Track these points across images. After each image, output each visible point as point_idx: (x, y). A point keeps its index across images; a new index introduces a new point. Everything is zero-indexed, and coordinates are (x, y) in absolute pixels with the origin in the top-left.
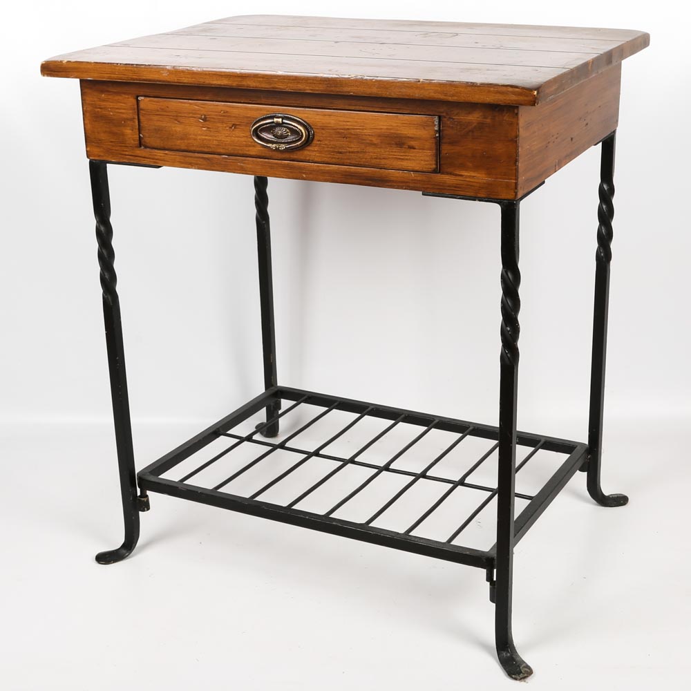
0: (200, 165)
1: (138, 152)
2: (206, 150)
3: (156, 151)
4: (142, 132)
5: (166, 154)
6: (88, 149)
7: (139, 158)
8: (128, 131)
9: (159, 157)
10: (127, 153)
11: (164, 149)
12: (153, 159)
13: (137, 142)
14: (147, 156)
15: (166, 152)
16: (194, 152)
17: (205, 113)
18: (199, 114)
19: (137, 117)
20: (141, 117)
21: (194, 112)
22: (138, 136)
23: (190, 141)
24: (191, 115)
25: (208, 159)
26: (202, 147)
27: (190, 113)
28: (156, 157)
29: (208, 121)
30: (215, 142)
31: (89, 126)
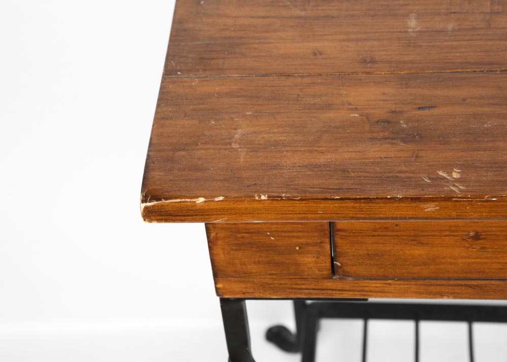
0: (459, 294)
1: (329, 284)
2: (475, 276)
3: (368, 281)
4: (341, 259)
5: (390, 284)
6: (219, 286)
7: (331, 292)
8: (308, 260)
9: (372, 289)
10: (304, 287)
11: (386, 278)
12: (358, 291)
13: (327, 272)
14: (346, 289)
15: (389, 281)
16: (449, 279)
17: (479, 229)
18: (463, 231)
19: (327, 240)
20: (338, 241)
21: (454, 229)
22: (329, 264)
23: (442, 267)
24: (447, 233)
25: (476, 286)
26: (466, 273)
27: (444, 231)
28: (366, 289)
29: (483, 239)
30: (494, 266)
31: (221, 257)
